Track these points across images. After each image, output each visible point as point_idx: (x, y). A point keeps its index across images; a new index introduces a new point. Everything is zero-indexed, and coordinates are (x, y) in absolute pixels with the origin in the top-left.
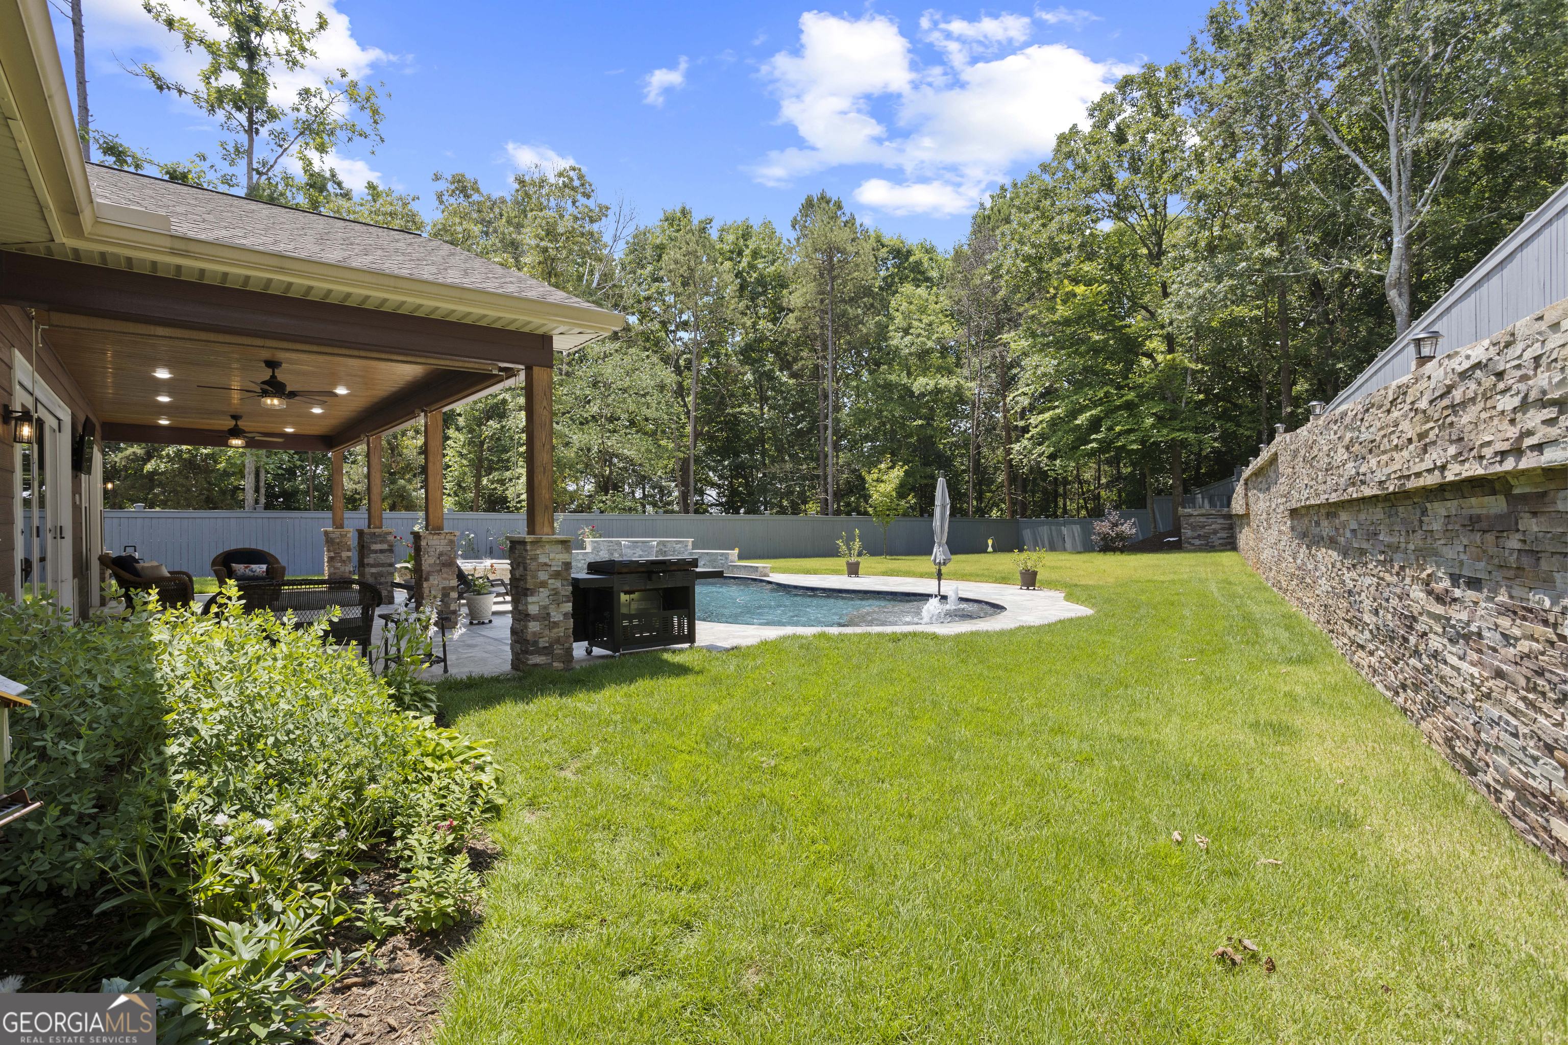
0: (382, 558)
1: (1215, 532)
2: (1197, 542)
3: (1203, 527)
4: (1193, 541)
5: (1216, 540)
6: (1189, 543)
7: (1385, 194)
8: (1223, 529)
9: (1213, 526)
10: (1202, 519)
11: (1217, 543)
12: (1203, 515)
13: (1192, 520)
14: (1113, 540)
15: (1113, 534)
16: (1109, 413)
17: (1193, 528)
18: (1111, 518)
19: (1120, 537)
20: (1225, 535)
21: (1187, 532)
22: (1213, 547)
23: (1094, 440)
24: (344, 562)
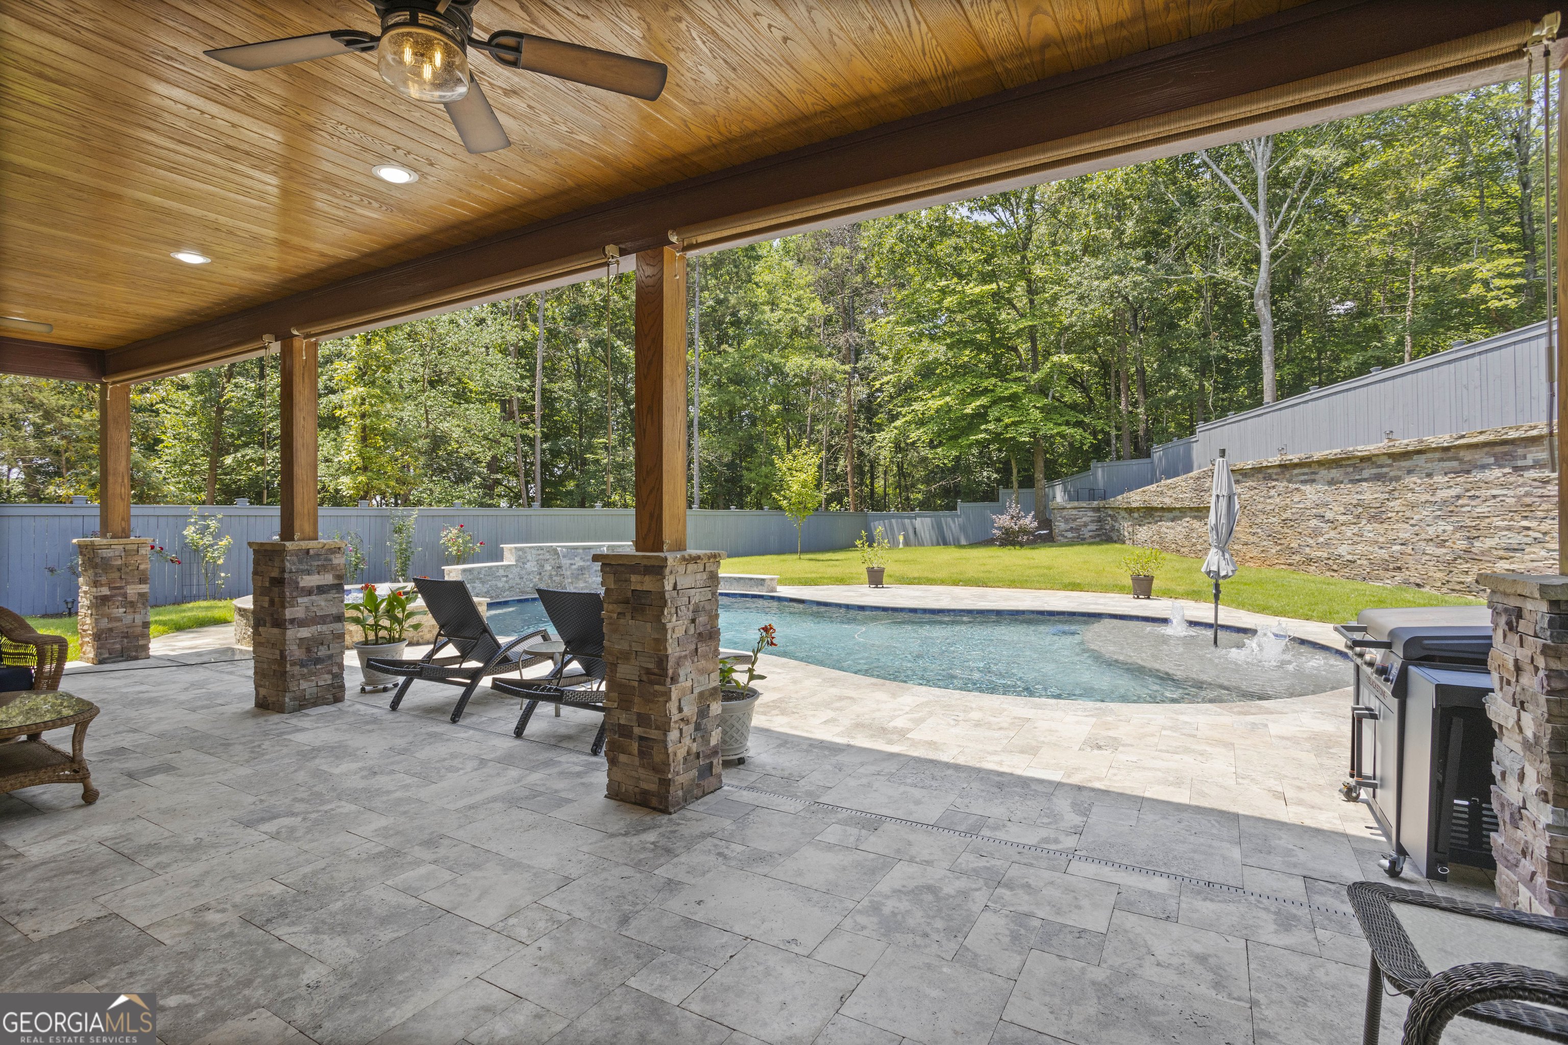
0: (322, 604)
1: (1086, 525)
2: (1069, 535)
3: (1075, 520)
4: (1066, 534)
5: (1086, 533)
6: (1063, 536)
7: (1252, 212)
8: (1092, 521)
9: (1084, 519)
10: (1074, 512)
11: (1087, 535)
12: (1075, 508)
13: (1065, 513)
14: (1016, 534)
15: (1016, 528)
16: (994, 403)
17: (1067, 521)
18: (1011, 511)
19: (1023, 531)
20: (1094, 528)
21: (1060, 526)
22: (1084, 539)
23: (986, 430)
24: (132, 604)
